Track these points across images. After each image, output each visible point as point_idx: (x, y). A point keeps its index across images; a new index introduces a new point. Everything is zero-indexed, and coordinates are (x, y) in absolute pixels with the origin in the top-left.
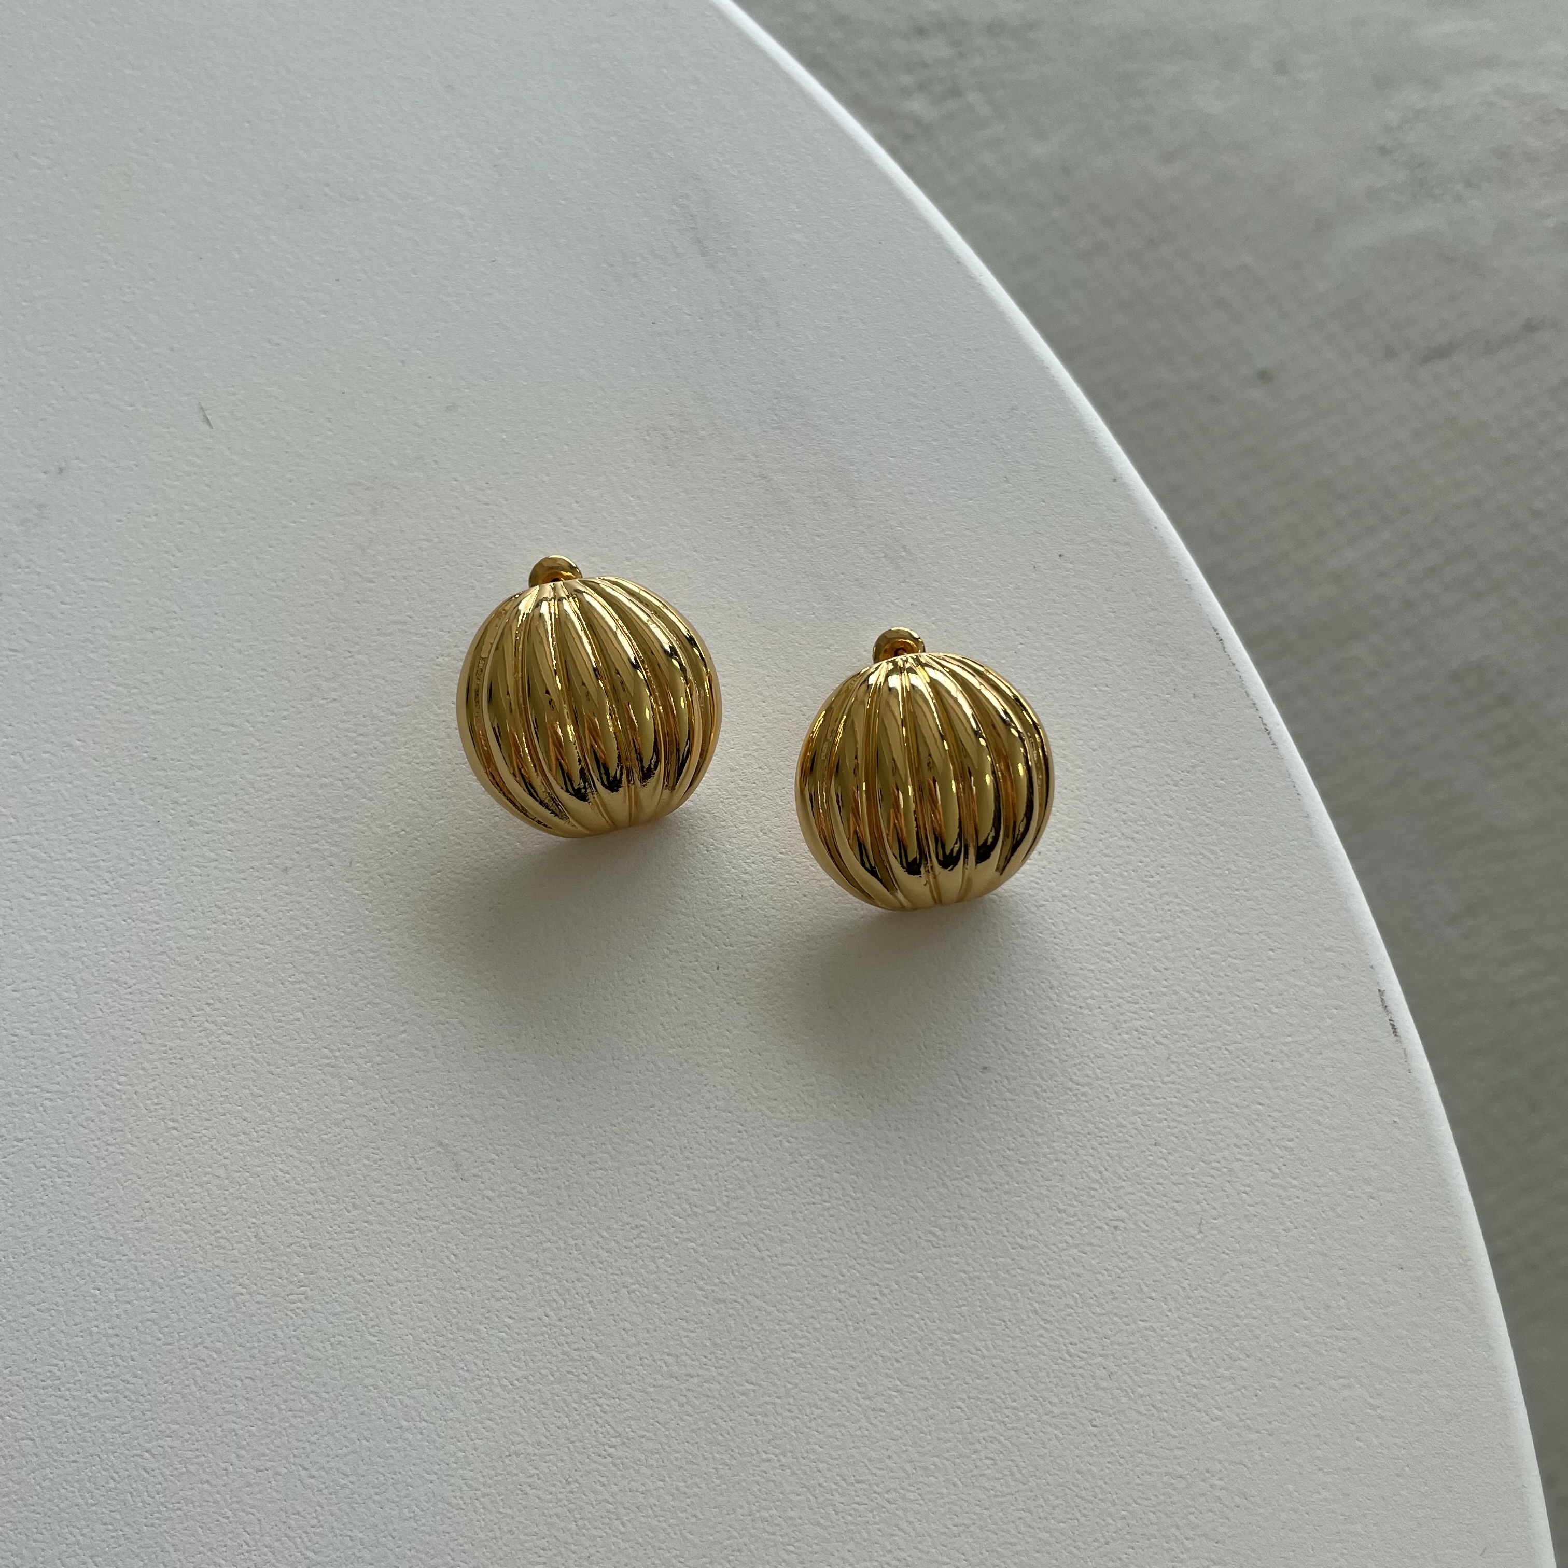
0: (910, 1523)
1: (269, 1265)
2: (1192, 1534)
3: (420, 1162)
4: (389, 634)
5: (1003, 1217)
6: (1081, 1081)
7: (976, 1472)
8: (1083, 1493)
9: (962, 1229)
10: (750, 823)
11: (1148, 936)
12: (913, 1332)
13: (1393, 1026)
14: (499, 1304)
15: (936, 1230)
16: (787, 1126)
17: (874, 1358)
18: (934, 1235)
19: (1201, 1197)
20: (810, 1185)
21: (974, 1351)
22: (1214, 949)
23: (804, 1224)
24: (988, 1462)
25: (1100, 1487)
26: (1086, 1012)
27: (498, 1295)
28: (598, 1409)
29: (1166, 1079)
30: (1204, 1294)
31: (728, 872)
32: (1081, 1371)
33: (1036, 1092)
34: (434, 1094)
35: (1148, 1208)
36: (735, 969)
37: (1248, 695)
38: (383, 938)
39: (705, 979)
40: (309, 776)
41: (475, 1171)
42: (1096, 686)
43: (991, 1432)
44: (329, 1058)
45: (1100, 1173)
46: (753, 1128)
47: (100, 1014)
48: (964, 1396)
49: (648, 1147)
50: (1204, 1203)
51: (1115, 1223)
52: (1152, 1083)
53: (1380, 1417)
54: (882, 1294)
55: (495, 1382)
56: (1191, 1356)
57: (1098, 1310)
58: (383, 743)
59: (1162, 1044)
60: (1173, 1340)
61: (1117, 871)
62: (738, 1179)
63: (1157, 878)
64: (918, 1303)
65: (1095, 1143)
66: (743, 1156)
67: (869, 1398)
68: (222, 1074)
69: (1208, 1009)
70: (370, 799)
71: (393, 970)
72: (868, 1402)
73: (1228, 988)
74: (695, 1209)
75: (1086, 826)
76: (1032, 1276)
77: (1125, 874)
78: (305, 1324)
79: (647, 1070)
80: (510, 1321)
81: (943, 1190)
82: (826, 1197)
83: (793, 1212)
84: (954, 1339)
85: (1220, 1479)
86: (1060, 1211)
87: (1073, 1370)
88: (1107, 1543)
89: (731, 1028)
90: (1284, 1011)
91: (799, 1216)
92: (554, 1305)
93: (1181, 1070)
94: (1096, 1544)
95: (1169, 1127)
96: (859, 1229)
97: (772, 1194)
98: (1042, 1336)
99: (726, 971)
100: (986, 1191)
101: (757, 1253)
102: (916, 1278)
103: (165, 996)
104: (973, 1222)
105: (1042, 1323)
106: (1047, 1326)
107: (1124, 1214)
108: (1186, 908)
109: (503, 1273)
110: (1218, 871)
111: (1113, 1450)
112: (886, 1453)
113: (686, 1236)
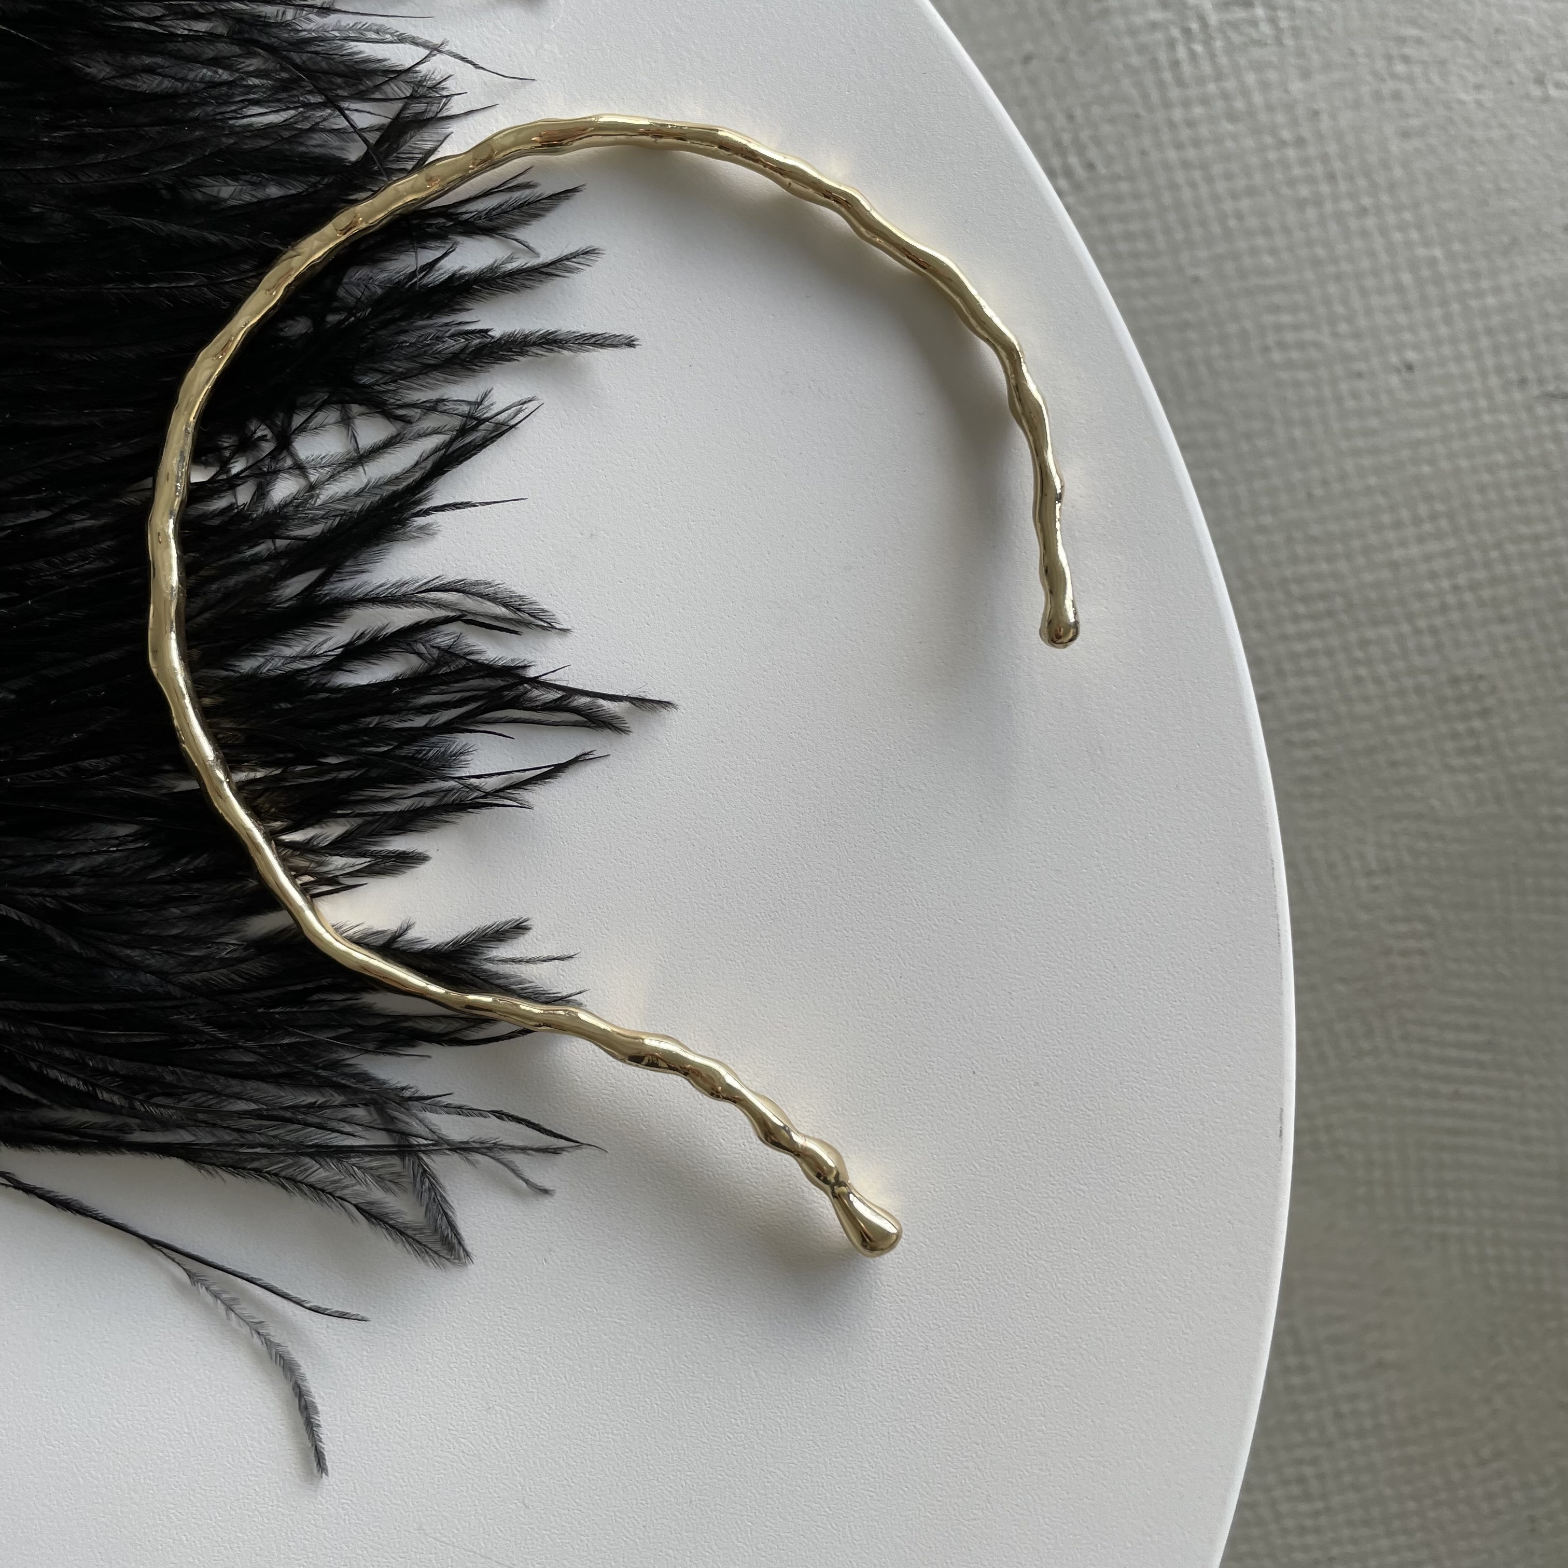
0: (910, 1315)
1: (597, 1070)
2: (1060, 1367)
3: (697, 1037)
4: (766, 709)
5: (1017, 1169)
6: (1090, 1108)
7: (954, 1300)
8: (1008, 1329)
9: (992, 1169)
10: (947, 895)
11: (1160, 1035)
12: (945, 1216)
13: (1281, 1131)
14: (719, 1130)
15: (977, 1165)
16: (912, 1081)
17: (919, 1223)
18: (975, 1167)
19: (1133, 1192)
20: (913, 1118)
21: (975, 1236)
22: (1196, 1055)
23: (903, 1138)
24: (962, 1297)
25: (1019, 1328)
26: (1107, 1069)
27: (720, 1125)
28: (757, 1203)
29: (1138, 1121)
30: (1115, 1246)
31: (925, 921)
32: (1031, 1265)
33: (1061, 1106)
34: (715, 1001)
35: (1100, 1189)
36: (911, 981)
37: (1276, 908)
38: (711, 899)
39: (891, 981)
40: (694, 786)
41: (727, 1052)
42: (1186, 874)
43: (970, 1282)
44: (661, 961)
45: (1081, 1162)
46: (892, 1077)
47: (535, 895)
48: (962, 1259)
49: (828, 1068)
50: (1133, 1196)
51: (1079, 1192)
52: (1129, 1121)
53: (1186, 1340)
54: (935, 1191)
55: (705, 1172)
56: (1094, 1276)
57: (1052, 1236)
58: (745, 778)
59: (1143, 1101)
60: (1088, 1264)
61: (1156, 992)
62: (874, 1102)
63: (1178, 1003)
64: (953, 1202)
65: (1084, 1144)
66: (881, 1090)
67: (909, 1244)
68: (597, 951)
69: (1178, 1088)
70: (727, 811)
71: (712, 920)
72: (907, 1245)
73: (1195, 1080)
74: (845, 1111)
75: (1148, 958)
76: (1022, 1206)
77: (1160, 995)
78: (608, 1109)
79: (841, 1024)
80: (722, 1141)
81: (988, 1144)
82: (921, 1128)
83: (900, 1131)
84: (966, 1227)
85: (1086, 1345)
86: (1050, 1176)
87: (1027, 1263)
88: (1012, 1358)
89: (897, 1015)
90: (1221, 1103)
91: (902, 1133)
92: (750, 1140)
93: (1149, 1119)
94: (1006, 1357)
95: (1130, 1148)
96: (933, 1151)
97: (891, 1116)
98: (1016, 1240)
99: (905, 981)
100: (1013, 1152)
101: (872, 1147)
102: (956, 1187)
103: (576, 895)
104: (999, 1167)
105: (1018, 1233)
106: (1020, 1235)
107: (1087, 1189)
108: (1188, 1026)
109: (727, 1114)
110: (1216, 1010)
111: (1033, 1312)
112: (909, 1275)
113: (835, 1125)
